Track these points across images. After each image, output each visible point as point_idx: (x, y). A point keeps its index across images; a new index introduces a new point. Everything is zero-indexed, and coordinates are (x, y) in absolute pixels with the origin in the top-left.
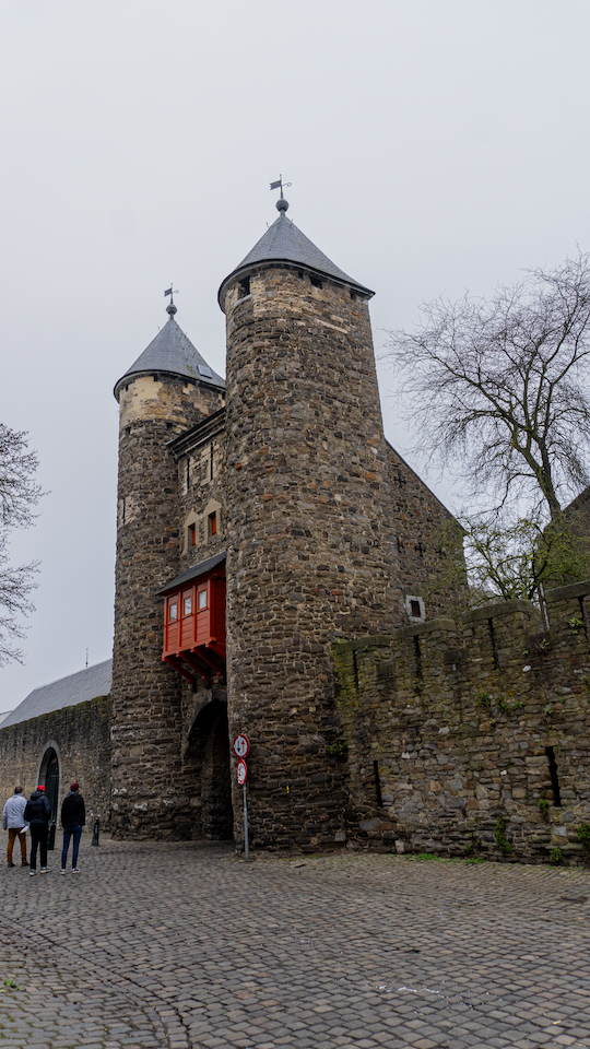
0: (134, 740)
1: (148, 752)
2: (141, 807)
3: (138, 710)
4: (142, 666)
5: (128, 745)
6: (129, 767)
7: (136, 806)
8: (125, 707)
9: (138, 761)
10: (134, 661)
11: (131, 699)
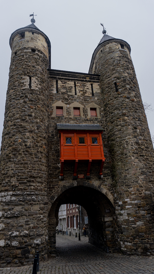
0: (35, 201)
1: (42, 209)
2: (38, 242)
3: (38, 185)
4: (40, 161)
5: (31, 204)
6: (31, 217)
7: (35, 242)
8: (29, 181)
9: (36, 214)
10: (36, 158)
11: (34, 177)
